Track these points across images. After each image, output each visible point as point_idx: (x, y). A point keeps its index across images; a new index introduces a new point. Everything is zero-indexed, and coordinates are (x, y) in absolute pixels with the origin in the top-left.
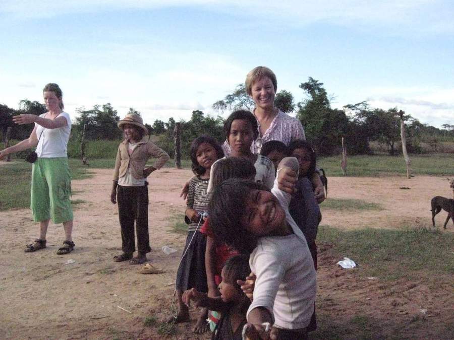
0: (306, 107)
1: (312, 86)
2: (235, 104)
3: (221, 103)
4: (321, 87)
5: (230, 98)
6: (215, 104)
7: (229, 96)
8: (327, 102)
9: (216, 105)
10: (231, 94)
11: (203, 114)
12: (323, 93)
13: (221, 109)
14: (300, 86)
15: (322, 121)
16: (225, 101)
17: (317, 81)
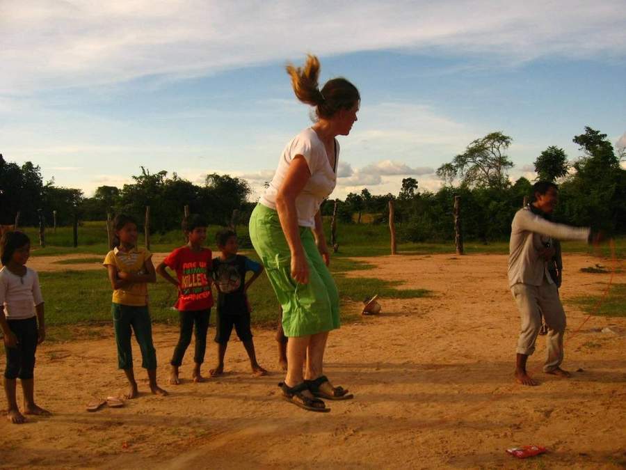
0: (585, 169)
1: (591, 139)
2: (468, 168)
3: (448, 167)
4: (604, 140)
5: (461, 160)
6: (440, 169)
7: (459, 156)
8: (615, 161)
9: (441, 171)
10: (462, 154)
11: (417, 183)
12: (608, 148)
13: (449, 175)
14: (574, 140)
15: (613, 187)
16: (454, 164)
17: (598, 132)
